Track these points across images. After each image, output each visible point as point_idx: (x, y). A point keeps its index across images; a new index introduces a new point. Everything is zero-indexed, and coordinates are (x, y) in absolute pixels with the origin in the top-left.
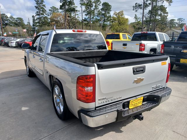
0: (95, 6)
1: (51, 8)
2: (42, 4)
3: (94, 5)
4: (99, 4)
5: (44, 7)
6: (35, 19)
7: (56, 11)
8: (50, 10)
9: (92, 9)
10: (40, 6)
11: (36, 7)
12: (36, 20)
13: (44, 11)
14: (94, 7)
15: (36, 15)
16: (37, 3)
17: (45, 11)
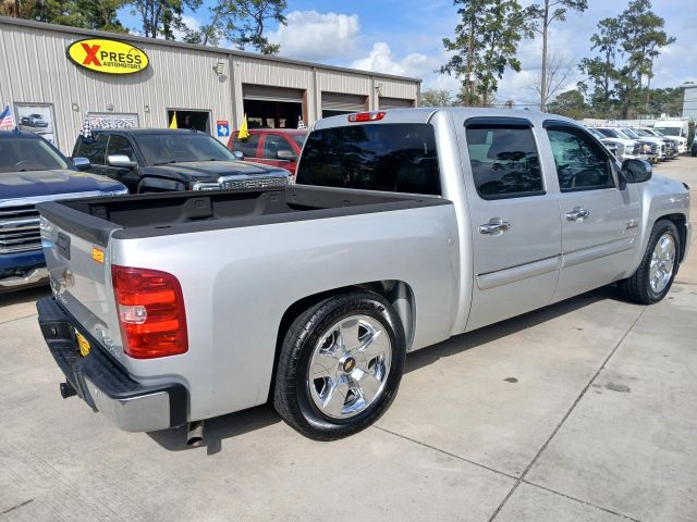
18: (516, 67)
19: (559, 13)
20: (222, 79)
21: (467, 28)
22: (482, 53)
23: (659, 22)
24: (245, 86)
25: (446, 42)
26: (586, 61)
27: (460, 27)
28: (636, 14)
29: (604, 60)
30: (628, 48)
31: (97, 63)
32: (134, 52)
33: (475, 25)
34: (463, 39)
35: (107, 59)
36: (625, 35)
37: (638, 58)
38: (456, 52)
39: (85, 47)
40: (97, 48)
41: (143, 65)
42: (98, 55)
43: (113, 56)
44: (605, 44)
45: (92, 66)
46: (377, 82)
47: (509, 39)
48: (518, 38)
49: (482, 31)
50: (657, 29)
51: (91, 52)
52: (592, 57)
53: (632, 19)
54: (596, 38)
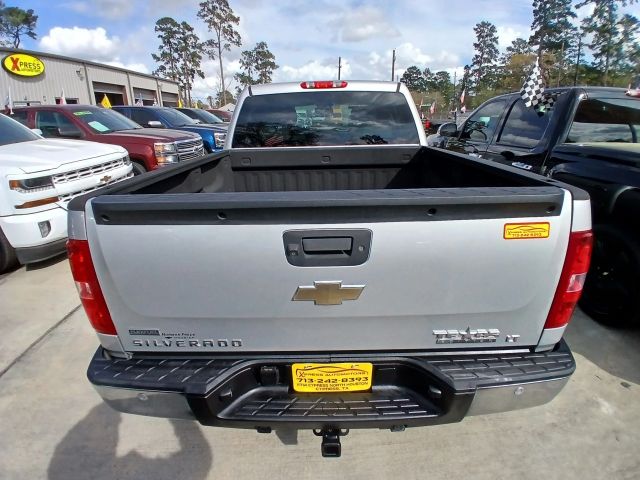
0: (626, 34)
1: (513, 42)
2: (491, 35)
3: (621, 29)
4: (634, 29)
5: (494, 43)
6: (470, 72)
7: (526, 49)
8: (509, 49)
9: (615, 39)
10: (484, 42)
11: (476, 45)
12: (472, 74)
13: (493, 53)
14: (620, 36)
15: (474, 63)
16: (479, 37)
17: (496, 51)
18: (202, 75)
19: (227, 46)
20: (82, 79)
21: (166, 49)
22: (179, 65)
23: (271, 56)
24: (94, 83)
25: (154, 56)
26: (238, 75)
27: (161, 47)
28: (260, 50)
29: (247, 75)
30: (257, 68)
31: (18, 70)
32: (37, 62)
33: (171, 47)
34: (164, 55)
35: (23, 67)
36: (256, 61)
37: (263, 75)
38: (162, 63)
39: (12, 59)
40: (18, 59)
41: (42, 70)
42: (18, 65)
43: (26, 65)
44: (247, 65)
45: (16, 71)
46: (160, 83)
47: (194, 58)
48: (200, 58)
49: (176, 50)
50: (271, 60)
51: (15, 62)
52: (241, 72)
53: (259, 53)
54: (241, 61)
